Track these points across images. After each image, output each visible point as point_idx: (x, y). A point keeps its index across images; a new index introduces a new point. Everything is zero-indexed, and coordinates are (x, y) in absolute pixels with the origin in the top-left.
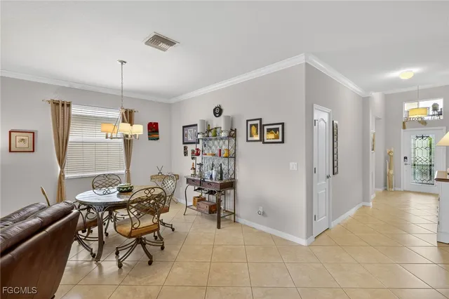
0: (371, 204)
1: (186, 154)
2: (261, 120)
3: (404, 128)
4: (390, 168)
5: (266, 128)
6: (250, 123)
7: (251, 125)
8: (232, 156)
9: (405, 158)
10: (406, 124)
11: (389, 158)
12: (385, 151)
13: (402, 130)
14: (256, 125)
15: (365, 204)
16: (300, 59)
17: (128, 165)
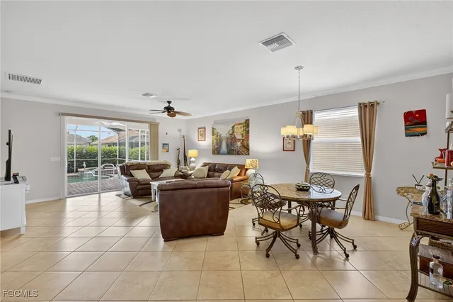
17: (368, 168)
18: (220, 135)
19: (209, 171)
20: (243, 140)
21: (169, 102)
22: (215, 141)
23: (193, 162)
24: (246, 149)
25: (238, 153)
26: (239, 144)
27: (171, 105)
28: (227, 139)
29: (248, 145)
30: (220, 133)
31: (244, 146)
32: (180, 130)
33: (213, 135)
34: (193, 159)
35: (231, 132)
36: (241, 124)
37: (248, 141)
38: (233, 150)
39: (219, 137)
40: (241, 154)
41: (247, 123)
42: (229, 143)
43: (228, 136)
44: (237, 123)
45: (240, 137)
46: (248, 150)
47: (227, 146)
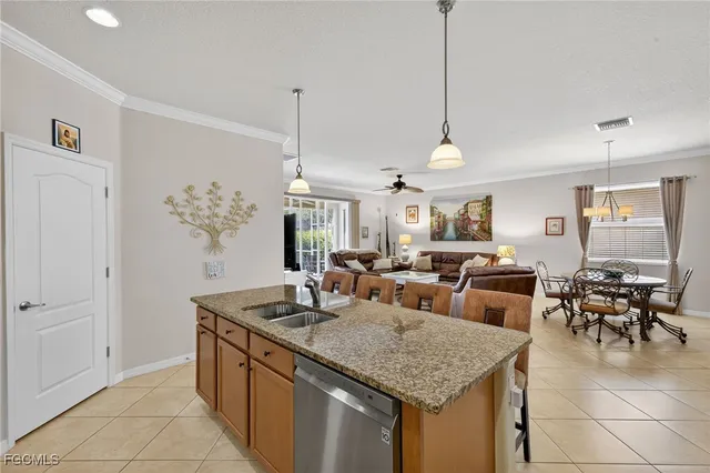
17: (675, 255)
18: (444, 216)
19: (433, 261)
20: (482, 222)
21: (400, 176)
22: (435, 224)
23: (405, 250)
24: (486, 233)
25: (474, 239)
26: (476, 227)
27: (402, 180)
28: (456, 220)
29: (490, 228)
30: (444, 213)
31: (485, 231)
32: (379, 210)
33: (432, 215)
34: (405, 247)
35: (462, 212)
36: (478, 201)
37: (490, 223)
38: (466, 235)
39: (441, 218)
40: (479, 239)
41: (488, 201)
42: (459, 225)
43: (457, 216)
44: (472, 200)
45: (478, 218)
46: (491, 234)
47: (456, 229)
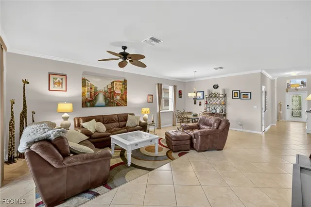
0: (275, 125)
1: (195, 103)
2: (239, 91)
3: (287, 92)
4: (280, 110)
5: (242, 94)
6: (233, 92)
7: (234, 93)
8: (225, 104)
9: (288, 106)
10: (288, 90)
11: (280, 105)
12: (278, 102)
13: (286, 93)
14: (237, 93)
15: (273, 124)
16: (259, 71)
18: (96, 88)
20: (122, 95)
21: (124, 48)
22: (87, 93)
25: (117, 105)
26: (118, 97)
28: (105, 92)
29: (126, 99)
30: (95, 85)
31: (124, 100)
33: (84, 86)
35: (110, 87)
36: (120, 82)
37: (126, 96)
38: (112, 102)
39: (93, 90)
40: (121, 105)
41: (125, 83)
42: (107, 96)
43: (106, 89)
44: (117, 80)
45: (120, 92)
46: (126, 102)
47: (106, 99)
